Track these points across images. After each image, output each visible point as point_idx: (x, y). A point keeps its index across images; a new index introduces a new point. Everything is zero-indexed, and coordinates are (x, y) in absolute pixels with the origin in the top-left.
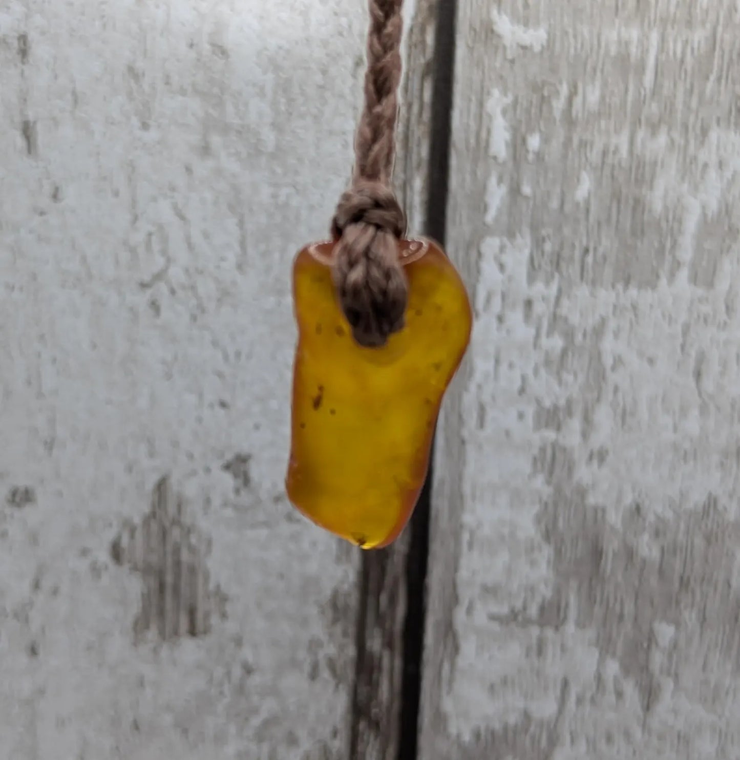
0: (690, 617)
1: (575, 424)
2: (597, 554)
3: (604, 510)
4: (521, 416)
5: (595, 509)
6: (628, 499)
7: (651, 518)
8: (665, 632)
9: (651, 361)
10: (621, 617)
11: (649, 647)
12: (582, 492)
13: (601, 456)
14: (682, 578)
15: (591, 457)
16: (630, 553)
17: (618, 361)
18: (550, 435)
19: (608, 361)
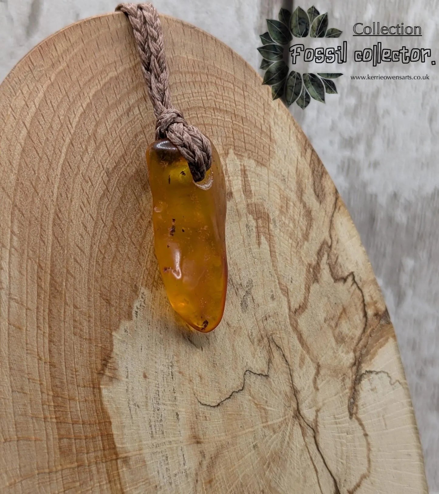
0: (423, 255)
1: (362, 148)
2: (372, 219)
3: (376, 196)
4: (331, 142)
5: (371, 196)
6: (391, 189)
7: (402, 200)
8: (409, 263)
9: (404, 112)
10: (384, 255)
11: (399, 271)
12: (365, 185)
13: (375, 165)
14: (418, 234)
15: (369, 166)
16: (390, 220)
17: (387, 112)
18: (347, 153)
19: (381, 112)
